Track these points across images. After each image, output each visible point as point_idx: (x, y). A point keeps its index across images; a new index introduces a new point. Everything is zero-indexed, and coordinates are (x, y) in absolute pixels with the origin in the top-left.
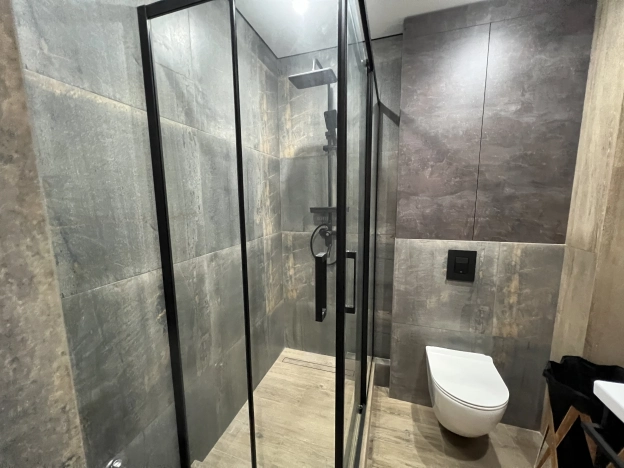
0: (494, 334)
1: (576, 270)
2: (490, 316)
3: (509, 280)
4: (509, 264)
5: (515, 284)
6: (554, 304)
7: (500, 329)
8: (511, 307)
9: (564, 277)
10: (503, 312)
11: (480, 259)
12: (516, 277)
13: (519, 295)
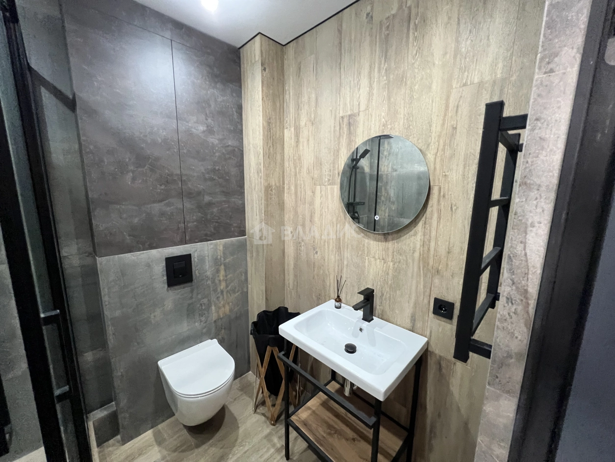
0: (214, 319)
1: (254, 254)
2: (209, 306)
3: (218, 271)
4: (216, 259)
5: (222, 273)
6: (246, 279)
7: (218, 312)
8: (222, 292)
9: (248, 259)
10: (218, 298)
11: (195, 260)
12: (222, 267)
13: (226, 280)
